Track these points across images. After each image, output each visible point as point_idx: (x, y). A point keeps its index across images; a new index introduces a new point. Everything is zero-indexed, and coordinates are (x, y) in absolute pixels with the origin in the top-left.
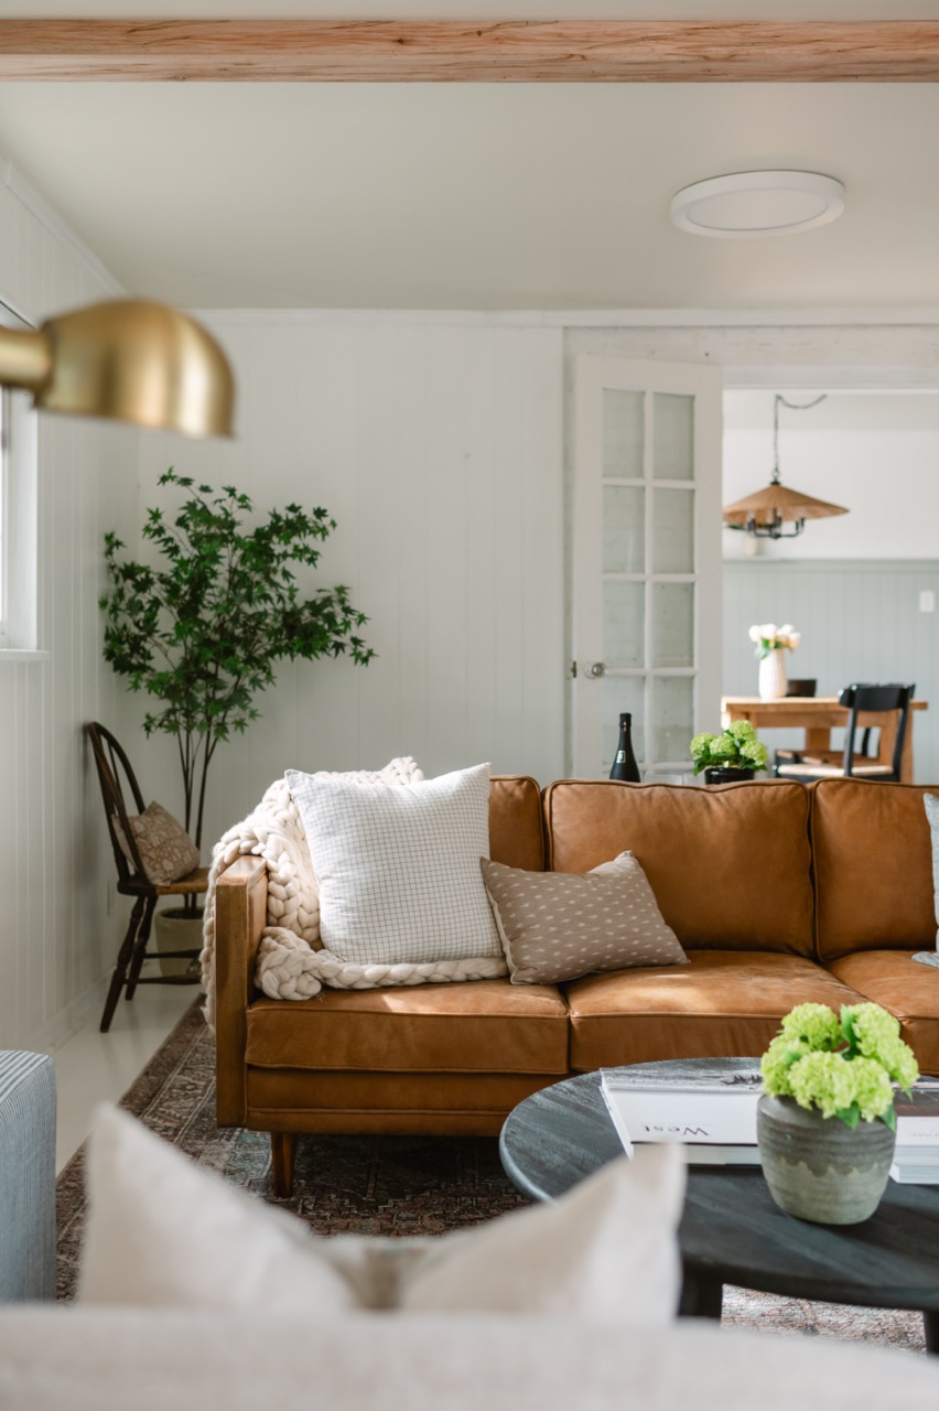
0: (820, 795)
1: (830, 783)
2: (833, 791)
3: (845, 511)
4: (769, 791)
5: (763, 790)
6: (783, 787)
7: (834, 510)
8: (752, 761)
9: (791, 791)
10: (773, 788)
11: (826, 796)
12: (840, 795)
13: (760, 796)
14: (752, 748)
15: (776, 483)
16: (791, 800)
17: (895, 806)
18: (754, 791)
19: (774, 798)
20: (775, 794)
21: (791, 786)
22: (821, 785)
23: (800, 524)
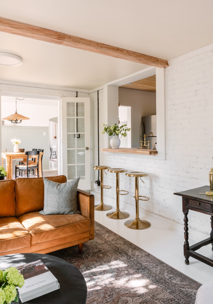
0: (17, 182)
1: (19, 179)
2: (20, 181)
3: (30, 119)
4: (6, 182)
5: (4, 182)
6: (9, 181)
7: (27, 118)
8: (3, 175)
9: (11, 182)
10: (7, 182)
11: (18, 182)
12: (21, 182)
13: (4, 184)
14: (3, 172)
15: (16, 113)
16: (11, 184)
17: (33, 183)
18: (2, 183)
19: (7, 184)
20: (7, 183)
21: (11, 181)
22: (17, 180)
23: (21, 121)
